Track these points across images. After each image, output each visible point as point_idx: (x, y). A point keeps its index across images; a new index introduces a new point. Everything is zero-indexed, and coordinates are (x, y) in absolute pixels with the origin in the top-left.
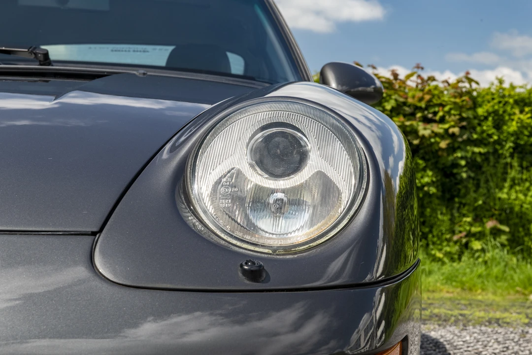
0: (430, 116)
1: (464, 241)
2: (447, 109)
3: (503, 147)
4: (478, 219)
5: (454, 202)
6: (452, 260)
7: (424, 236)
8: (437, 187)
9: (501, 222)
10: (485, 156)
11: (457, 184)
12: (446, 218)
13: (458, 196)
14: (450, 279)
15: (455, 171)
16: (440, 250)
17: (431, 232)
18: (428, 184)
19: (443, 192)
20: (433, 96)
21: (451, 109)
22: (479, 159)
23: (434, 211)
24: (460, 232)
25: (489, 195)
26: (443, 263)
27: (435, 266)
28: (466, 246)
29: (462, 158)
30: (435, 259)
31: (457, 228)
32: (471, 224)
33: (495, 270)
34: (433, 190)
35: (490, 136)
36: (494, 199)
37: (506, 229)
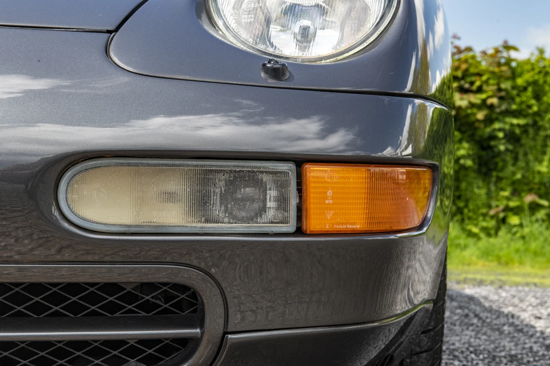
0: (467, 86)
1: (502, 215)
2: (484, 78)
3: (542, 118)
4: (516, 193)
5: (491, 176)
6: (489, 235)
7: (460, 211)
8: (473, 160)
9: (541, 197)
10: (524, 129)
11: (494, 157)
12: (483, 192)
13: (495, 169)
14: (486, 254)
15: (493, 143)
16: (476, 225)
17: (466, 206)
18: (463, 157)
19: (480, 165)
20: (470, 65)
21: (488, 79)
22: (517, 131)
23: (470, 184)
24: (497, 206)
25: (528, 168)
26: (479, 239)
27: (471, 241)
28: (504, 220)
29: (500, 130)
30: (470, 234)
31: (494, 203)
32: (508, 199)
33: (534, 245)
34: (469, 163)
35: (530, 107)
36: (533, 173)
37: (545, 203)
